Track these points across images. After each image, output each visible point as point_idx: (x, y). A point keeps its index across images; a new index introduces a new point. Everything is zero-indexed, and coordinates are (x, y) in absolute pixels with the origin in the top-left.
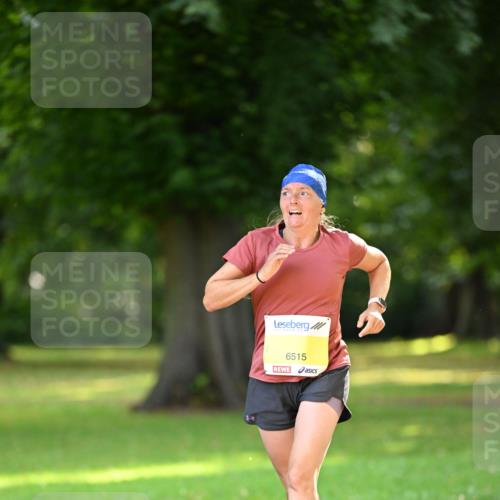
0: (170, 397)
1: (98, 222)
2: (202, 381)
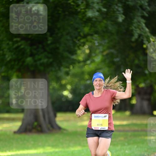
0: (26, 129)
2: (36, 124)
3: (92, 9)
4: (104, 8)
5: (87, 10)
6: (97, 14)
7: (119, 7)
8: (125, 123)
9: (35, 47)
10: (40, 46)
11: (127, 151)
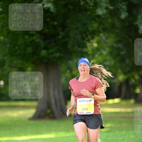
0: (40, 116)
1: (19, 66)
2: (49, 111)
3: (100, 7)
4: (112, 6)
5: (95, 8)
6: (105, 11)
7: (123, 5)
8: (129, 110)
9: (48, 41)
10: (53, 40)
11: (131, 136)
